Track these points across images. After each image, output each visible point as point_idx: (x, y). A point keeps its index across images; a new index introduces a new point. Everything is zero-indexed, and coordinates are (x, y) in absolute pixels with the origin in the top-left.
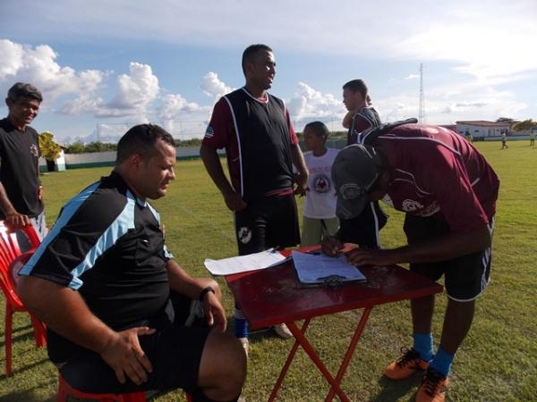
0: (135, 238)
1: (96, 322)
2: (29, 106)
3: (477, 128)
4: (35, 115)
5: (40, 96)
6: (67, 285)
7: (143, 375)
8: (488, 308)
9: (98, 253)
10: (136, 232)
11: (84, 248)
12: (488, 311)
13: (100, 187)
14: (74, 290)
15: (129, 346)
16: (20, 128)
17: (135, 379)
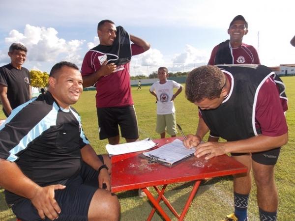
0: (55, 132)
1: (27, 181)
2: (20, 54)
3: (293, 68)
4: (24, 60)
5: (26, 49)
6: (6, 159)
7: (55, 214)
8: (291, 179)
9: (29, 140)
10: (56, 128)
11: (19, 137)
12: (291, 181)
13: (37, 100)
14: (11, 162)
15: (47, 196)
16: (18, 68)
17: (50, 216)
